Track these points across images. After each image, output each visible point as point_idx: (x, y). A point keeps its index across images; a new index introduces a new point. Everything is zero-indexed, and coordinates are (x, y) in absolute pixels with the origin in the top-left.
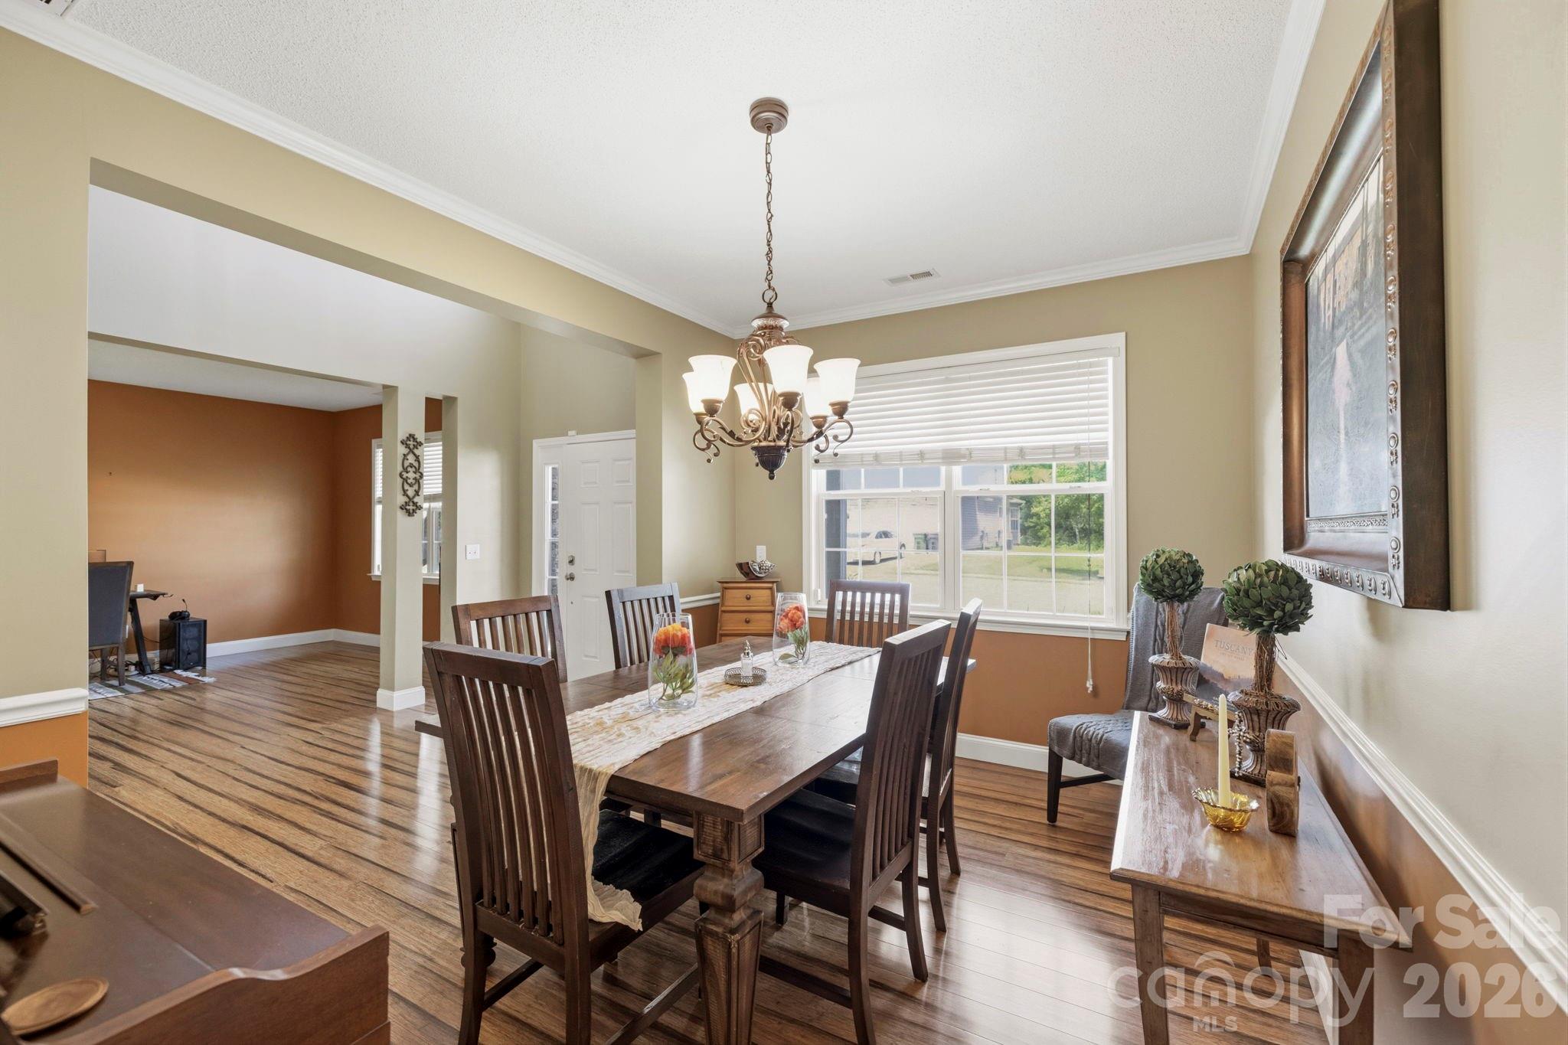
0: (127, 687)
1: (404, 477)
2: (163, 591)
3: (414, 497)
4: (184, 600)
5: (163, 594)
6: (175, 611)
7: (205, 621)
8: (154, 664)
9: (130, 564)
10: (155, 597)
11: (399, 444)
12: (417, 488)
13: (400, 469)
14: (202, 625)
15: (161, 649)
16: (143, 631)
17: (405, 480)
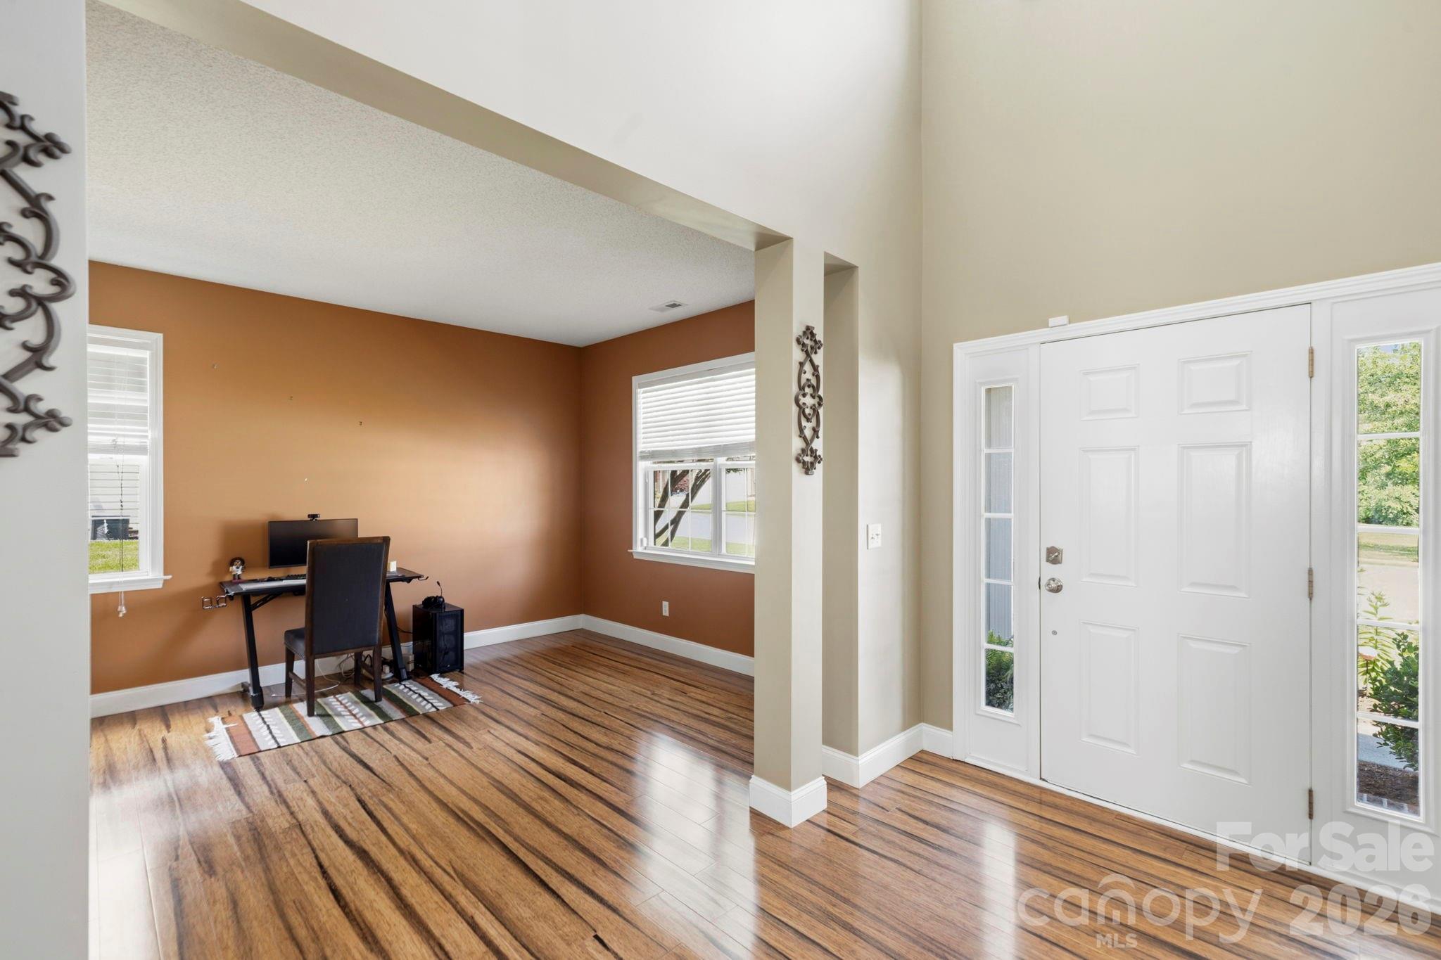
0: (384, 704)
1: (801, 403)
2: (419, 572)
3: (812, 440)
4: (438, 583)
5: (419, 577)
6: (429, 596)
7: (462, 611)
8: (409, 663)
9: (386, 540)
10: (409, 580)
11: (794, 343)
12: (815, 425)
13: (795, 389)
14: (459, 615)
15: (414, 640)
16: (398, 622)
17: (801, 409)
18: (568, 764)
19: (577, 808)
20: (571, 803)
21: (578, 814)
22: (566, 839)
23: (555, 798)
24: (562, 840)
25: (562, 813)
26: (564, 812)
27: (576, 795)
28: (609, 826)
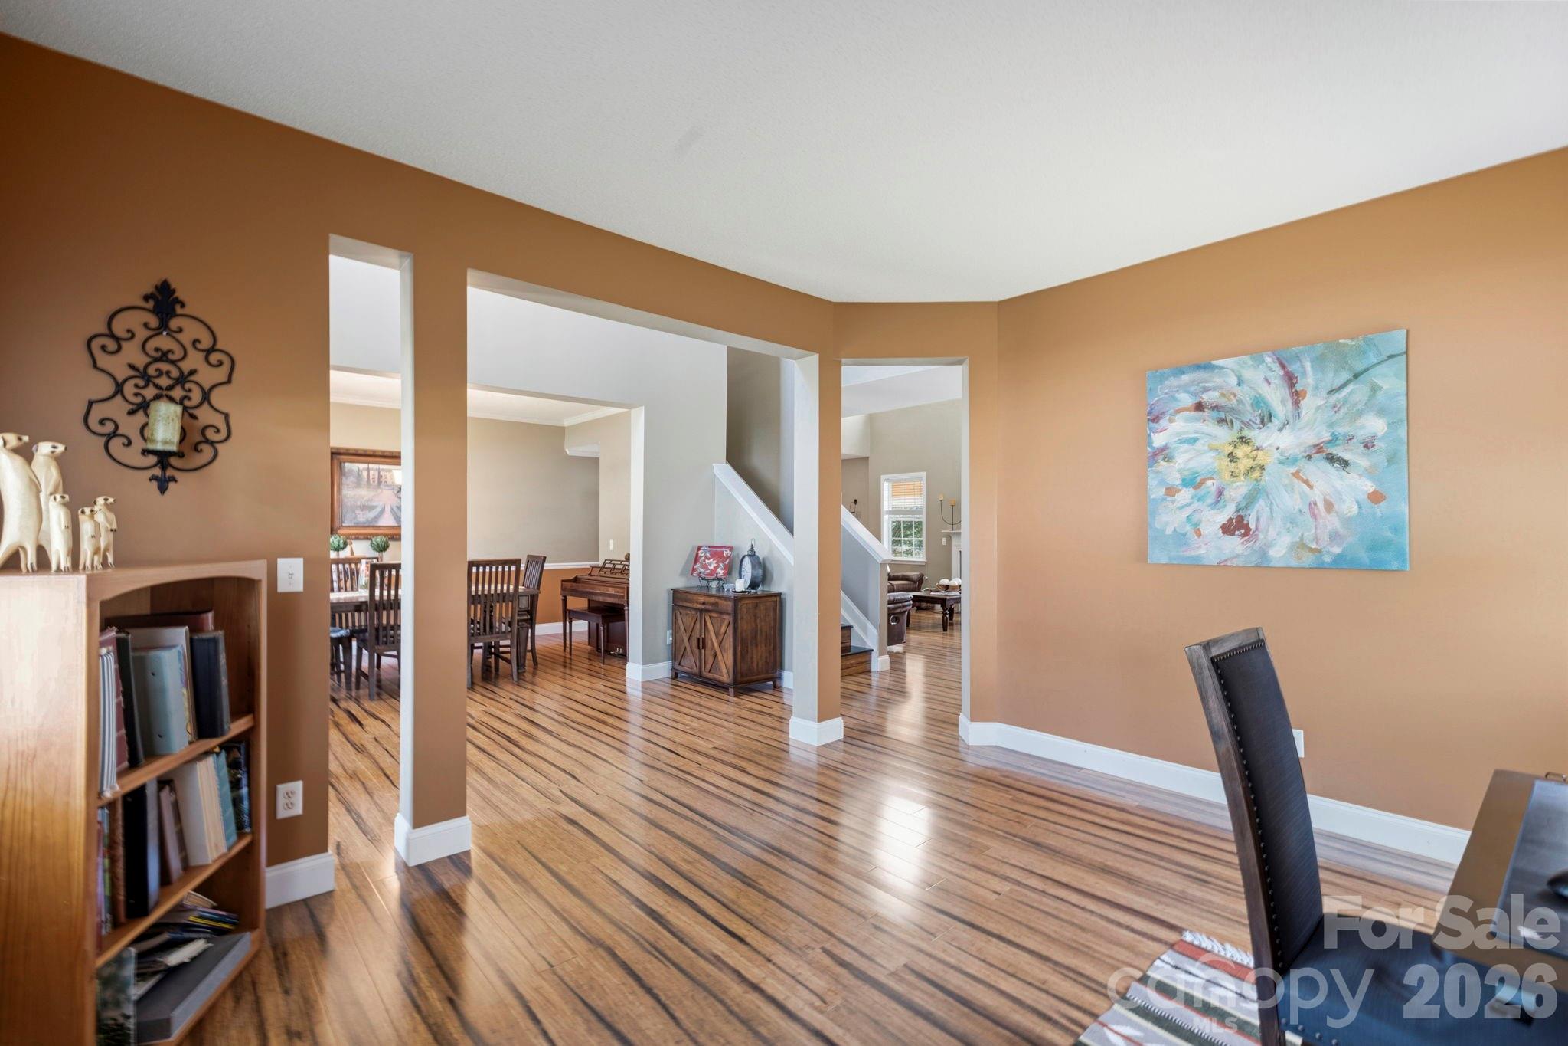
18: (662, 912)
19: (652, 853)
20: (656, 856)
21: (649, 845)
22: (662, 826)
23: (675, 862)
24: (665, 825)
25: (666, 847)
26: (663, 848)
27: (651, 866)
28: (621, 835)
